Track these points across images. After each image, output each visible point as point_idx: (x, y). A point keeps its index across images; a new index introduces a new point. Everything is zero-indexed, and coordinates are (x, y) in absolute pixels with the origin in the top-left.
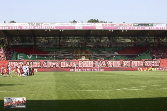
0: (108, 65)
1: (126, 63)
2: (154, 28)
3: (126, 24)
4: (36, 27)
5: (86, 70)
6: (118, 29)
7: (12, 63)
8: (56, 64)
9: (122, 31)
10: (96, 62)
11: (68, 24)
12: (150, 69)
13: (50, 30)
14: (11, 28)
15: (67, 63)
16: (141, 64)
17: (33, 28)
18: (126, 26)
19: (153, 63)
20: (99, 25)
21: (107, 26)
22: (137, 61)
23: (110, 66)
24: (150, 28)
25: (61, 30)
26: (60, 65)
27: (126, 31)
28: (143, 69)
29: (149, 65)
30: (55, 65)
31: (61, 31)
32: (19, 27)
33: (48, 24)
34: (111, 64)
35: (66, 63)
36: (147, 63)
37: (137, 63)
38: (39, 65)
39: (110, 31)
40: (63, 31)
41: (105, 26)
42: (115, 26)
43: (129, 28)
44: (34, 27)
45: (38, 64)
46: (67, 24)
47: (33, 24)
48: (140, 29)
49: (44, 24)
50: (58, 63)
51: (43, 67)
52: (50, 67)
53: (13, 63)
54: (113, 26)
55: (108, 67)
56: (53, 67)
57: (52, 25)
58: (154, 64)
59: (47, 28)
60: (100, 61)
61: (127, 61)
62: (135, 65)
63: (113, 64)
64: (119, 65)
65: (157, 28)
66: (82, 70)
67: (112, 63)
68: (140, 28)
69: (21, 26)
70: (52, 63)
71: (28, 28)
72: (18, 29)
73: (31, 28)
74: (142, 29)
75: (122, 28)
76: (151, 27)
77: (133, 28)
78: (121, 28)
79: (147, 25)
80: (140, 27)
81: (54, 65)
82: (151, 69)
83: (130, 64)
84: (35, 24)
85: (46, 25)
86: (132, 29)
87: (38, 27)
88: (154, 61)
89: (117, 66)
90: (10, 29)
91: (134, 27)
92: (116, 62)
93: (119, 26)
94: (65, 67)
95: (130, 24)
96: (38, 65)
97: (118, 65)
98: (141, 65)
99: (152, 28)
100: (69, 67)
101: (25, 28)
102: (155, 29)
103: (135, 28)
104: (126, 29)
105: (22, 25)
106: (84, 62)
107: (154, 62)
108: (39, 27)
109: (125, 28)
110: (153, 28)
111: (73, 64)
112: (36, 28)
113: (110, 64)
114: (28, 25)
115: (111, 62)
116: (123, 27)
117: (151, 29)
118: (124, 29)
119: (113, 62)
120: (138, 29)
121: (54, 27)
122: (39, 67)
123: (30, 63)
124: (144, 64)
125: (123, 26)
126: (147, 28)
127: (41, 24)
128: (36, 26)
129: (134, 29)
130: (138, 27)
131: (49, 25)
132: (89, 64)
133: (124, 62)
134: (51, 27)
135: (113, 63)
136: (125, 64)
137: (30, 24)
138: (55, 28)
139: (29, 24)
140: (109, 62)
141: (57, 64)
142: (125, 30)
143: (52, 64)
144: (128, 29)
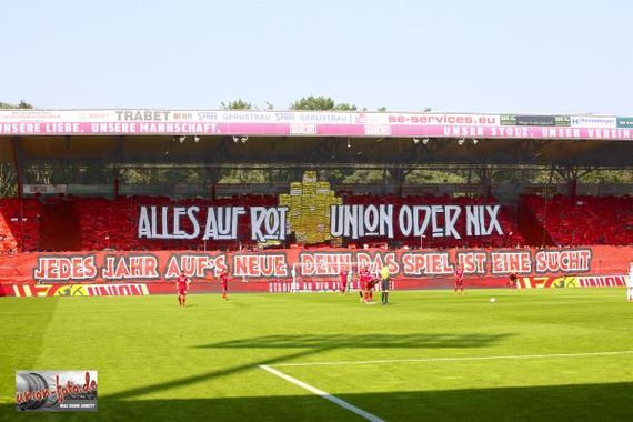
0: (406, 266)
1: (471, 260)
2: (572, 132)
3: (476, 118)
4: (147, 126)
5: (330, 287)
6: (447, 134)
7: (50, 262)
8: (217, 262)
9: (461, 142)
10: (361, 257)
11: (264, 113)
12: (557, 282)
13: (197, 139)
14: (51, 128)
15: (255, 259)
16: (523, 263)
17: (133, 131)
18: (473, 124)
19: (566, 261)
20: (377, 120)
21: (406, 123)
22: (508, 254)
23: (414, 272)
24: (558, 133)
25: (240, 137)
26: (230, 270)
27: (476, 142)
28: (534, 284)
29: (551, 267)
30: (212, 270)
31: (240, 141)
32: (81, 126)
33: (190, 116)
34: (418, 266)
35: (251, 260)
36: (543, 259)
37: (511, 259)
38: (151, 268)
39: (416, 141)
40: (244, 140)
41: (397, 123)
42: (434, 123)
43: (486, 130)
44: (138, 127)
45: (150, 264)
46: (260, 114)
47: (135, 113)
48: (525, 136)
49: (176, 116)
50: (222, 263)
51: (167, 276)
52: (195, 277)
53: (54, 262)
54: (427, 123)
55: (408, 275)
56: (203, 275)
57: (205, 120)
58: (568, 265)
59: (187, 128)
60: (378, 255)
61: (474, 252)
62: (503, 267)
63: (425, 266)
64: (446, 269)
65: (583, 131)
66: (314, 288)
67: (420, 261)
68: (523, 132)
69: (88, 120)
70: (200, 260)
71: (116, 130)
72: (76, 131)
73: (127, 128)
74: (532, 136)
75: (461, 131)
76: (561, 130)
77: (498, 132)
78: (456, 133)
79: (549, 121)
80: (525, 129)
81: (208, 270)
82: (562, 283)
83: (485, 264)
84: (142, 113)
85: (181, 120)
86: (494, 135)
87: (153, 126)
88: (568, 253)
89: (440, 270)
90: (48, 132)
91: (502, 129)
92: (435, 258)
93: (447, 123)
94: (249, 274)
95: (486, 117)
96: (148, 269)
97: (442, 268)
98: (524, 268)
99: (565, 132)
100: (262, 276)
101: (104, 130)
102: (577, 135)
103: (505, 133)
104: (473, 134)
105: (91, 116)
106: (318, 258)
107: (568, 258)
108: (157, 125)
109: (469, 132)
110: (568, 130)
111: (278, 265)
112: (145, 129)
113: (414, 264)
114: (113, 117)
115: (417, 258)
116: (464, 130)
117: (561, 136)
118: (465, 134)
119: (425, 257)
120: (518, 136)
121: (213, 126)
122: (150, 276)
123: (116, 262)
124: (534, 265)
125: (464, 124)
126: (549, 133)
127: (163, 116)
128: (144, 124)
129: (502, 136)
130: (517, 128)
131: (195, 117)
132: (338, 262)
133: (465, 256)
134: (199, 126)
135: (423, 259)
136: (466, 265)
137: (123, 116)
138: (217, 128)
139: (120, 114)
140: (409, 257)
141: (220, 266)
142: (469, 141)
143: (200, 267)
144: (480, 134)
